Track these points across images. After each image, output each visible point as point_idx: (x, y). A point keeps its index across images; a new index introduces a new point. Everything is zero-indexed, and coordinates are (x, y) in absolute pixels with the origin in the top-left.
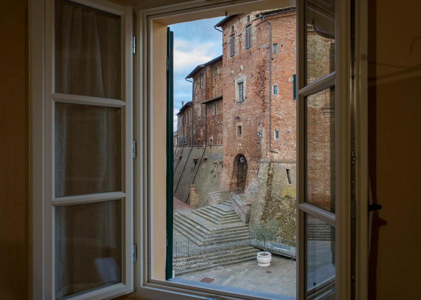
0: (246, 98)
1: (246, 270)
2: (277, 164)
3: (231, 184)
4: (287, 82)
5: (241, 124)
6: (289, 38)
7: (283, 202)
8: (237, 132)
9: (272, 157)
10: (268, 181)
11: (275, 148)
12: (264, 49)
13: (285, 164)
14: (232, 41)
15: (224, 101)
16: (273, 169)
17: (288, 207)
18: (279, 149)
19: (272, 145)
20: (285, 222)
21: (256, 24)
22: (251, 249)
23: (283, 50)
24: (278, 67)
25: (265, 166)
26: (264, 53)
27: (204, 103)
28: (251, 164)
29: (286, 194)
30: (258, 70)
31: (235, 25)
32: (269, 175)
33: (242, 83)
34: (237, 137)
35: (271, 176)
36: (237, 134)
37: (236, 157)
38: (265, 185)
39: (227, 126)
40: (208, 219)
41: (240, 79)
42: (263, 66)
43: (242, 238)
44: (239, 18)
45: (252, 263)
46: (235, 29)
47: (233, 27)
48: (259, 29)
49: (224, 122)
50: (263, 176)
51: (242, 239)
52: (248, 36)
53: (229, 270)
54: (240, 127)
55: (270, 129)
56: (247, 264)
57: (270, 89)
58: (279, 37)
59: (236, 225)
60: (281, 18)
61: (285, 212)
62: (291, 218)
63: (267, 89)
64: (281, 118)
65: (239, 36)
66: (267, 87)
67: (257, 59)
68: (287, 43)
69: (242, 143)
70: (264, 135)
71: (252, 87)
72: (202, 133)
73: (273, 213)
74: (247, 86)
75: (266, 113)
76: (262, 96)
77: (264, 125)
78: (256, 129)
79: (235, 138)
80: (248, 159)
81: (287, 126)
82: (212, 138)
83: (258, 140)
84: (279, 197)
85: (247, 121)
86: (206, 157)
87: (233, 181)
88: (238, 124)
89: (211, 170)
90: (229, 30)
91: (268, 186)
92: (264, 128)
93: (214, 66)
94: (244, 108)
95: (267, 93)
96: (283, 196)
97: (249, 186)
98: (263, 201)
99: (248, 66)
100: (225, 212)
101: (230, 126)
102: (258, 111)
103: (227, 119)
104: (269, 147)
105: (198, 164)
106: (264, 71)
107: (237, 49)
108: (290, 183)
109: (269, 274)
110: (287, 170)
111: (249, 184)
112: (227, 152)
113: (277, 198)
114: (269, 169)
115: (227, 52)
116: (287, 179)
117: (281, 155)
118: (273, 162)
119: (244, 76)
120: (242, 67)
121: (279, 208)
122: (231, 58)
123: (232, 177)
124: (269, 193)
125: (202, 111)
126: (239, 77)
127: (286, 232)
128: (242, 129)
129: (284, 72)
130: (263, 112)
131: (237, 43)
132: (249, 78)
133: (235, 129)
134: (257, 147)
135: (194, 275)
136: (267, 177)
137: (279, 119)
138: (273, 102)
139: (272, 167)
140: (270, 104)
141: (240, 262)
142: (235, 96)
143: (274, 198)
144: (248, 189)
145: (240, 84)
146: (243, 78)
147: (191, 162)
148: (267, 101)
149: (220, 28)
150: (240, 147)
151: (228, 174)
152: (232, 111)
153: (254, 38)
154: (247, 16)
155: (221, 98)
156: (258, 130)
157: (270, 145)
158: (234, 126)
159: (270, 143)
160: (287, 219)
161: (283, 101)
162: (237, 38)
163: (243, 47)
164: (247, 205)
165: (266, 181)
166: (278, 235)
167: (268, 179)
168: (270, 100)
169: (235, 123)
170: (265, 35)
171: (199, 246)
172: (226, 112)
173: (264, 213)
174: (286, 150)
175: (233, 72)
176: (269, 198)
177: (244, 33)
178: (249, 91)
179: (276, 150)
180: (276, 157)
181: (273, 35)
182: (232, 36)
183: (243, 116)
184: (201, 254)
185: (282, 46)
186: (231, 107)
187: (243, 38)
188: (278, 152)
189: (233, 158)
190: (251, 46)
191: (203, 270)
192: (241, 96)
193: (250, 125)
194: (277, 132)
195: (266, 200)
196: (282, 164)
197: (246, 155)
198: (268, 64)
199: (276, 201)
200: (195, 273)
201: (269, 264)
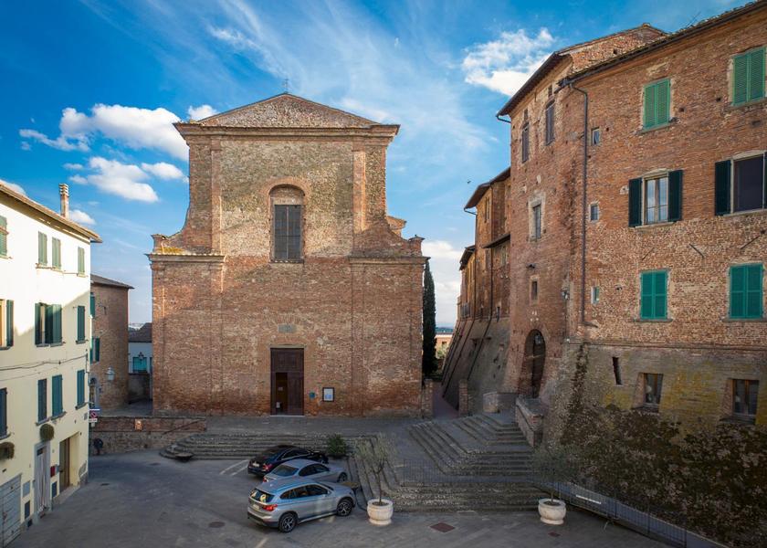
0: (545, 231)
1: (515, 524)
2: (596, 347)
3: (521, 381)
4: (617, 195)
5: (537, 277)
6: (622, 112)
7: (602, 416)
8: (530, 291)
9: (586, 334)
10: (577, 377)
11: (593, 318)
12: (574, 141)
13: (611, 348)
14: (525, 135)
15: (512, 240)
16: (586, 356)
17: (611, 426)
18: (600, 319)
19: (586, 313)
20: (603, 452)
21: (561, 99)
22: (535, 492)
23: (609, 137)
24: (600, 169)
25: (572, 351)
26: (574, 148)
27: (488, 247)
28: (552, 347)
29: (609, 403)
30: (564, 181)
31: (529, 108)
32: (578, 367)
33: (539, 205)
34: (531, 300)
35: (582, 369)
36: (530, 296)
37: (530, 334)
38: (571, 384)
39: (515, 282)
40: (471, 435)
41: (535, 200)
42: (572, 171)
43: (523, 471)
44: (536, 94)
45: (530, 514)
46: (529, 114)
47: (526, 112)
48: (567, 106)
49: (512, 276)
50: (568, 368)
51: (521, 474)
52: (550, 121)
53: (484, 518)
54: (535, 283)
55: (584, 283)
56: (520, 515)
57: (585, 210)
58: (602, 115)
59: (516, 448)
60: (606, 79)
61: (606, 435)
62: (617, 446)
63: (579, 213)
64: (604, 263)
65: (535, 124)
66: (579, 208)
67: (563, 161)
68: (617, 124)
69: (539, 311)
70: (572, 296)
71: (554, 212)
72: (486, 297)
73: (583, 435)
74: (547, 212)
75: (577, 254)
76: (569, 225)
77: (572, 278)
78: (560, 286)
79: (527, 302)
80: (547, 338)
81: (616, 278)
82: (500, 304)
83: (564, 304)
84: (594, 406)
85: (546, 271)
86: (489, 335)
87: (523, 376)
88: (532, 278)
89: (495, 356)
90: (520, 118)
91: (576, 386)
92: (572, 283)
93: (505, 182)
94: (541, 250)
95: (578, 220)
96: (604, 406)
97: (547, 385)
98: (565, 412)
99: (549, 175)
100: (500, 425)
101: (520, 281)
102: (563, 254)
103: (516, 270)
104: (580, 315)
105: (478, 346)
106: (573, 180)
107: (532, 149)
108: (618, 382)
109: (554, 538)
110: (615, 360)
111: (548, 382)
112: (515, 325)
113: (592, 408)
114: (580, 357)
115: (517, 156)
116: (614, 376)
117: (603, 331)
118: (588, 344)
119: (543, 195)
120: (539, 179)
121: (594, 426)
122: (522, 165)
123: (523, 370)
124: (577, 399)
125: (487, 258)
126: (534, 196)
127: (605, 471)
128: (538, 286)
129: (610, 178)
130: (572, 254)
131: (531, 138)
132: (550, 196)
133: (528, 288)
134: (561, 316)
135: (426, 516)
136: (576, 370)
137: (600, 265)
138: (590, 234)
139: (585, 351)
140: (584, 239)
141: (508, 510)
142: (528, 231)
143: (587, 408)
144: (544, 391)
145: (536, 208)
146: (541, 197)
147: (470, 343)
148: (579, 233)
149: (507, 117)
150: (535, 317)
151: (516, 363)
152: (523, 255)
153: (558, 124)
154: (548, 86)
155: (508, 238)
156: (564, 286)
157: (583, 313)
158: (527, 282)
159: (583, 309)
160: (608, 448)
161: (608, 231)
162: (532, 129)
163: (542, 143)
164: (537, 417)
165: (573, 376)
166: (590, 475)
167: (576, 374)
168: (585, 232)
169: (527, 276)
170: (576, 115)
171: (444, 473)
172: (515, 258)
173: (565, 432)
174: (613, 322)
175: (525, 188)
176: (576, 407)
177: (543, 118)
178: (549, 218)
179: (595, 322)
180: (593, 333)
181: (590, 113)
182: (524, 127)
183: (539, 263)
184: (443, 486)
185: (608, 129)
186: (522, 249)
187: (542, 127)
188: (598, 325)
189: (524, 337)
190: (553, 139)
191: (443, 510)
192: (537, 228)
193: (551, 279)
194: (596, 290)
195: (571, 411)
196: (605, 348)
197: (544, 331)
198: (580, 168)
199: (591, 413)
200: (428, 514)
201: (561, 522)
